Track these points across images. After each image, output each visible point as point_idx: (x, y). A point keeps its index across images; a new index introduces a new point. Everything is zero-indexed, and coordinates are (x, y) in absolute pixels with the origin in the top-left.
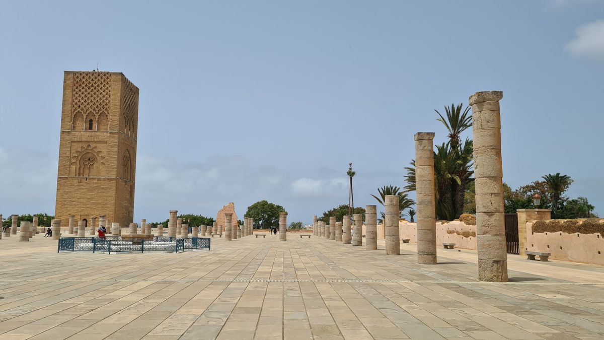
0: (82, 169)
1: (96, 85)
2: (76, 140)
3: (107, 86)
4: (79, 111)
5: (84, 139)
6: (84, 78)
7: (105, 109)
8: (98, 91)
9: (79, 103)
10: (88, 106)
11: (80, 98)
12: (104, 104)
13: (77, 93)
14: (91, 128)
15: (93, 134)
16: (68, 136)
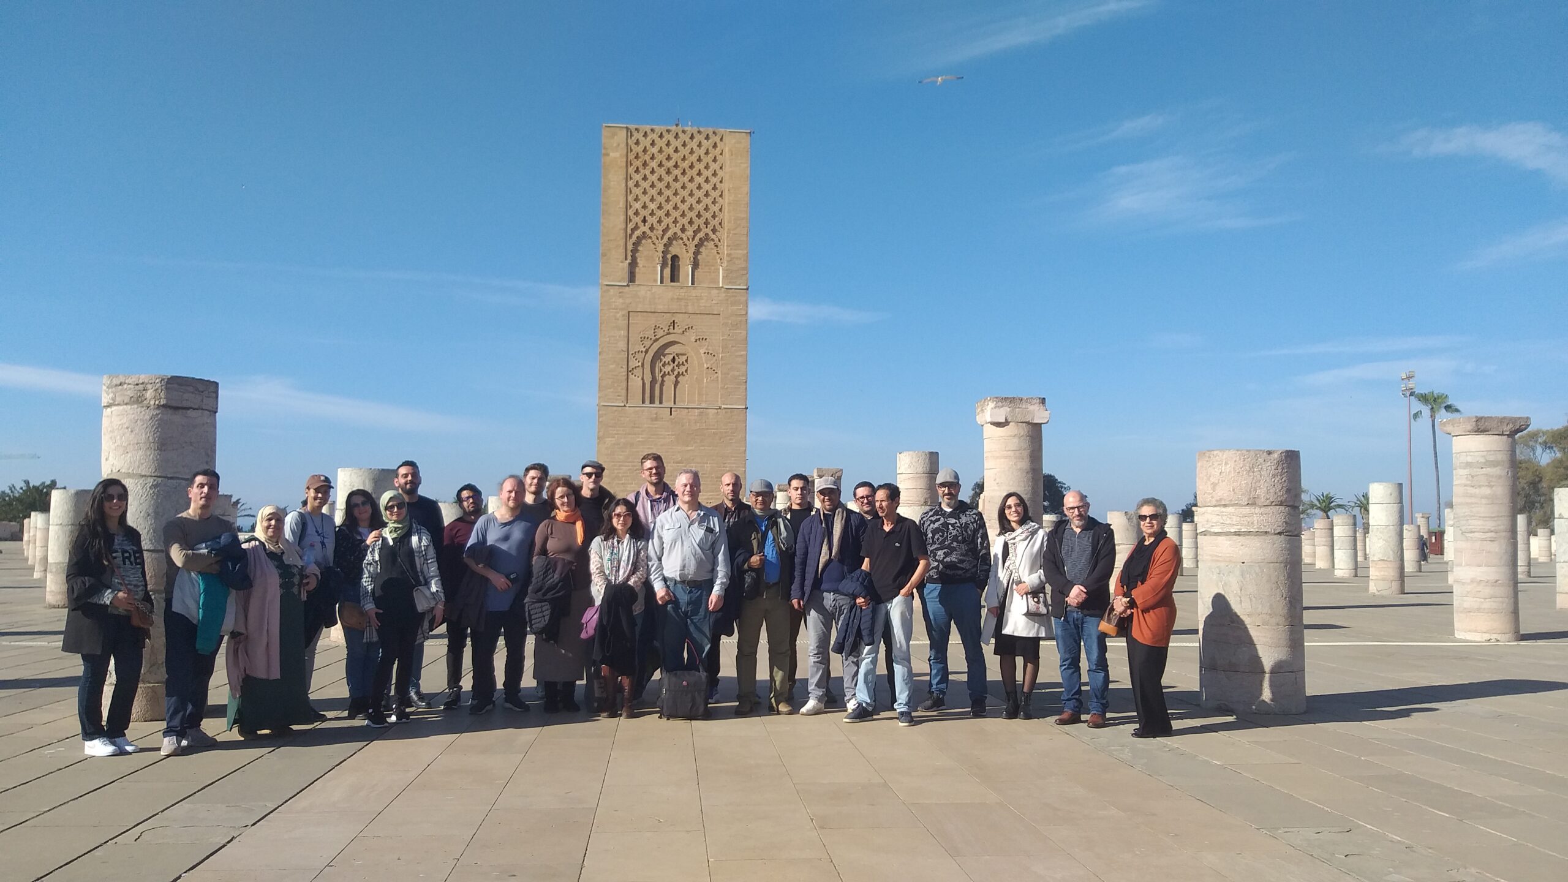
0: (657, 386)
2: (639, 307)
3: (714, 166)
4: (644, 233)
5: (660, 308)
6: (653, 143)
7: (710, 227)
8: (692, 180)
9: (643, 213)
10: (667, 221)
11: (646, 199)
12: (708, 215)
13: (637, 185)
14: (674, 278)
15: (682, 293)
16: (620, 297)
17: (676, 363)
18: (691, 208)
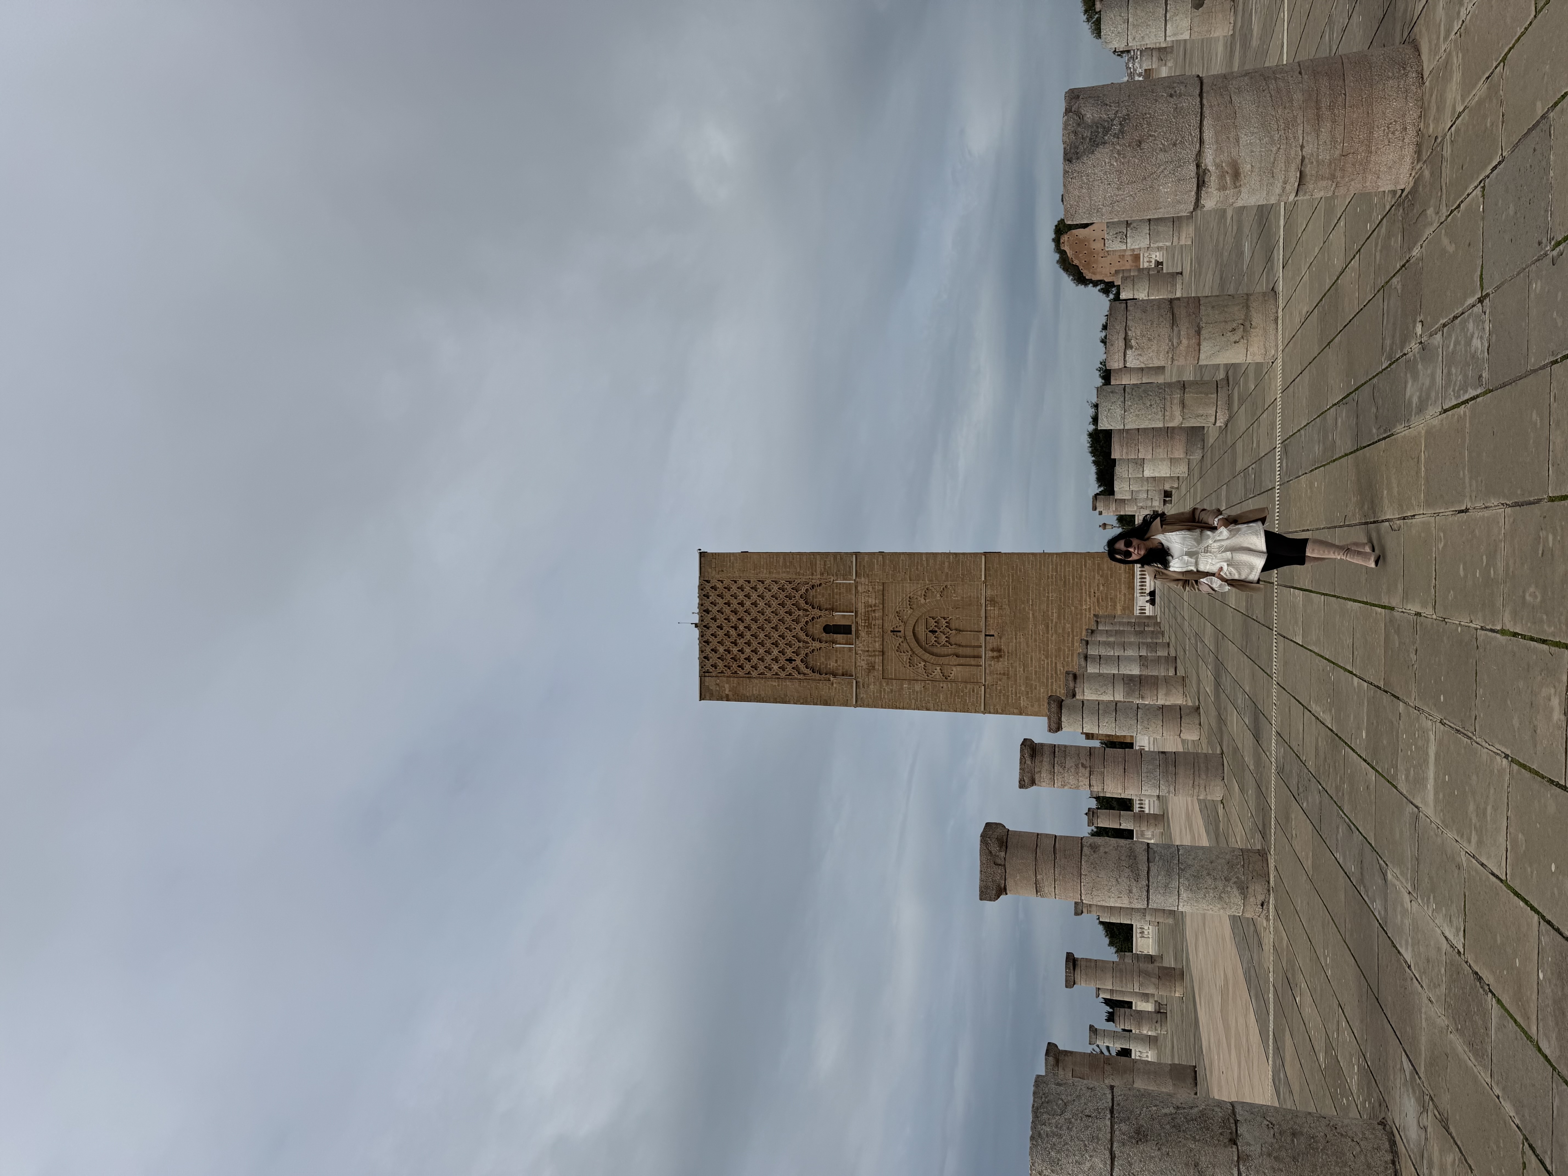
0: (960, 651)
1: (734, 618)
2: (879, 667)
3: (734, 588)
4: (802, 661)
5: (877, 646)
6: (714, 650)
7: (793, 593)
8: (748, 612)
9: (782, 662)
10: (789, 638)
11: (768, 658)
12: (782, 596)
13: (755, 667)
14: (845, 630)
15: (862, 622)
16: (868, 687)
17: (937, 629)
18: (775, 613)
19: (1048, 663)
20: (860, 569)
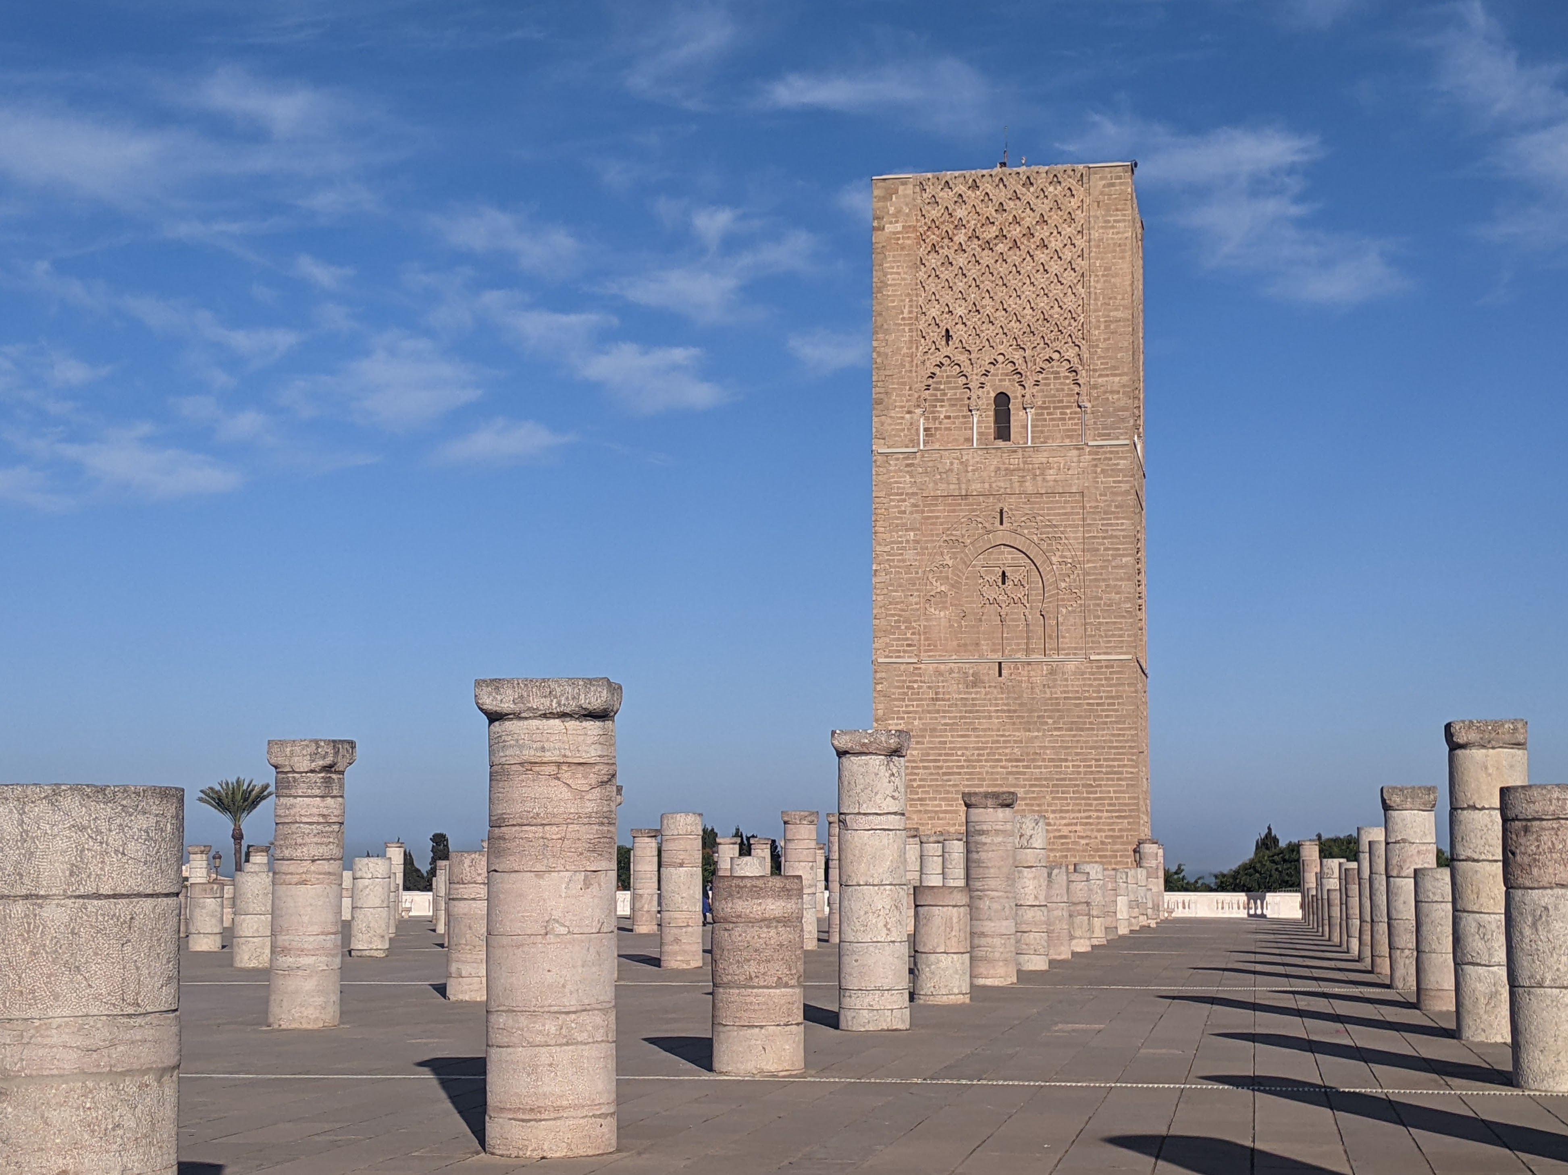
1: (1016, 232)
3: (1067, 230)
4: (947, 357)
5: (976, 487)
7: (1063, 338)
8: (1028, 257)
9: (944, 323)
10: (985, 334)
12: (1058, 318)
14: (1003, 431)
15: (1016, 460)
16: (908, 472)
17: (1008, 583)
19: (959, 761)
20: (1105, 453)
